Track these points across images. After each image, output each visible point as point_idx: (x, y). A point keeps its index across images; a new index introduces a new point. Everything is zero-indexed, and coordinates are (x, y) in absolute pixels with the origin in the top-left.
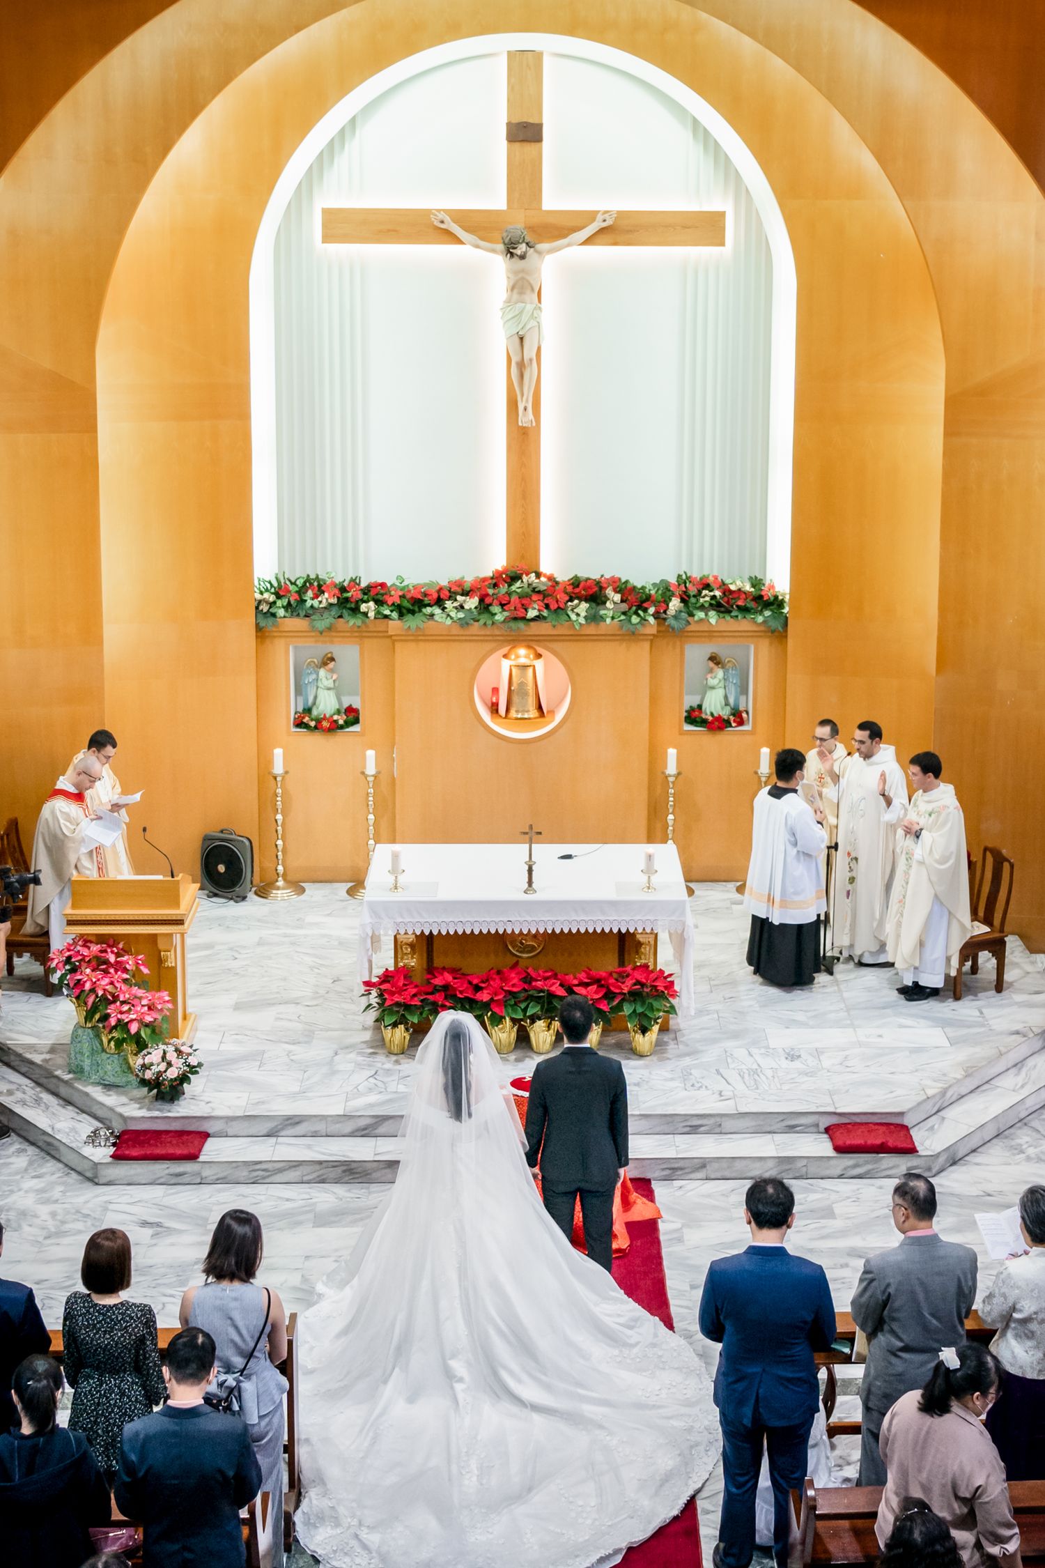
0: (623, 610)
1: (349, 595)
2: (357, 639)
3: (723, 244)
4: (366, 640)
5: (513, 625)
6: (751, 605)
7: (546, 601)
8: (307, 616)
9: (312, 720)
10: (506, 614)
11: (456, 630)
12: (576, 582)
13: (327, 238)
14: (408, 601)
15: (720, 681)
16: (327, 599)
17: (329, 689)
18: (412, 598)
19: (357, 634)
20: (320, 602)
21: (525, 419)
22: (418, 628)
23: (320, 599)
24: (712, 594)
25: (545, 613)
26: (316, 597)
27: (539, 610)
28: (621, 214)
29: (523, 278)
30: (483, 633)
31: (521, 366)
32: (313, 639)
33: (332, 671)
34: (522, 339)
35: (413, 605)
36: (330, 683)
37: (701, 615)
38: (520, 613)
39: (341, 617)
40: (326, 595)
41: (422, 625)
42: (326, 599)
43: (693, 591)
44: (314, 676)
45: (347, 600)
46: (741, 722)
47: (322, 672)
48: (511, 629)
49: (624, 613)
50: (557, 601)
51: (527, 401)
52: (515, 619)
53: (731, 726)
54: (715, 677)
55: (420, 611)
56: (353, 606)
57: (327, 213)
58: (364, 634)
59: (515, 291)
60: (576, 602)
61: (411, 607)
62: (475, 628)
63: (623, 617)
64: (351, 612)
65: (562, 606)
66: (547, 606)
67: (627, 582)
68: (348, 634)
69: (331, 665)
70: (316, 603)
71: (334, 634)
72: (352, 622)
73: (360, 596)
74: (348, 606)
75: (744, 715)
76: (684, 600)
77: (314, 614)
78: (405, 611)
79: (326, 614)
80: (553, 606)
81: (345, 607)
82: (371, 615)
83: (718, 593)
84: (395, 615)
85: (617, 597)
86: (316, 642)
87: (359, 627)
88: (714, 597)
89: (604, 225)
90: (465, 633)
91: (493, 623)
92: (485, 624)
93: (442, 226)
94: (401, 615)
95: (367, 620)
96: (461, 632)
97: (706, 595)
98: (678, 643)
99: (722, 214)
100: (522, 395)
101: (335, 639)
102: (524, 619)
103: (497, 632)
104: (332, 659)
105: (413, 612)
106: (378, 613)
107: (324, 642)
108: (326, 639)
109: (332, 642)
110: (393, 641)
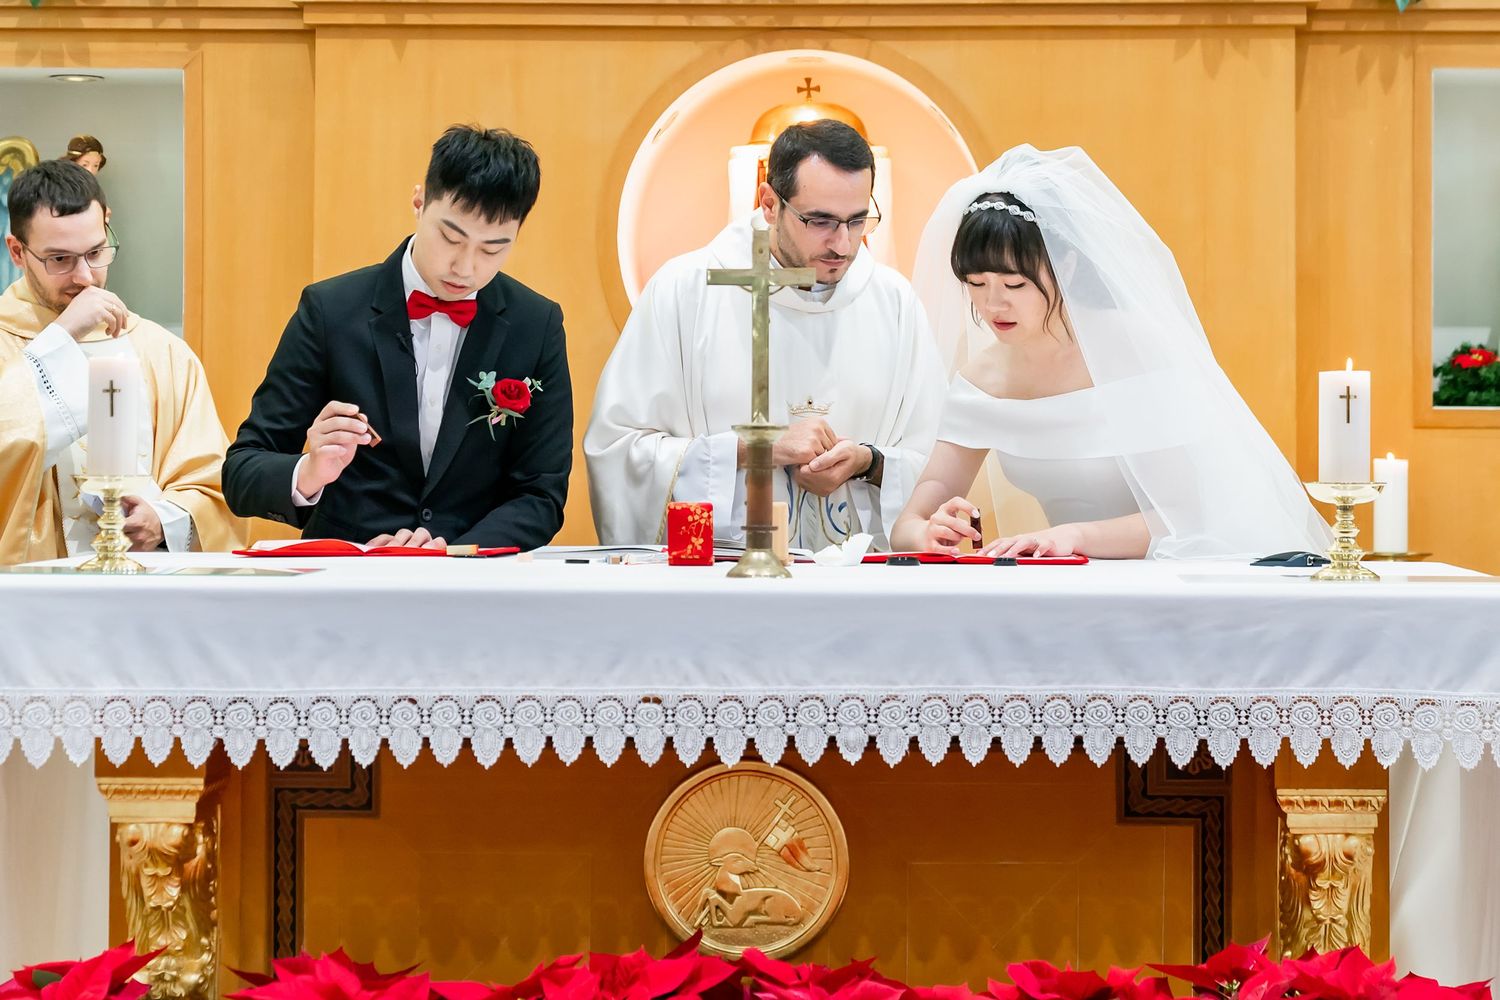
2: (180, 47)
4: (212, 49)
19: (174, 23)
32: (10, 46)
58: (206, 23)
68: (144, 23)
71: (88, 22)
86: (24, 56)
98: (1404, 66)
101: (97, 46)
104: (96, 146)
107: (56, 58)
108: (64, 44)
109: (82, 57)
110: (309, 33)
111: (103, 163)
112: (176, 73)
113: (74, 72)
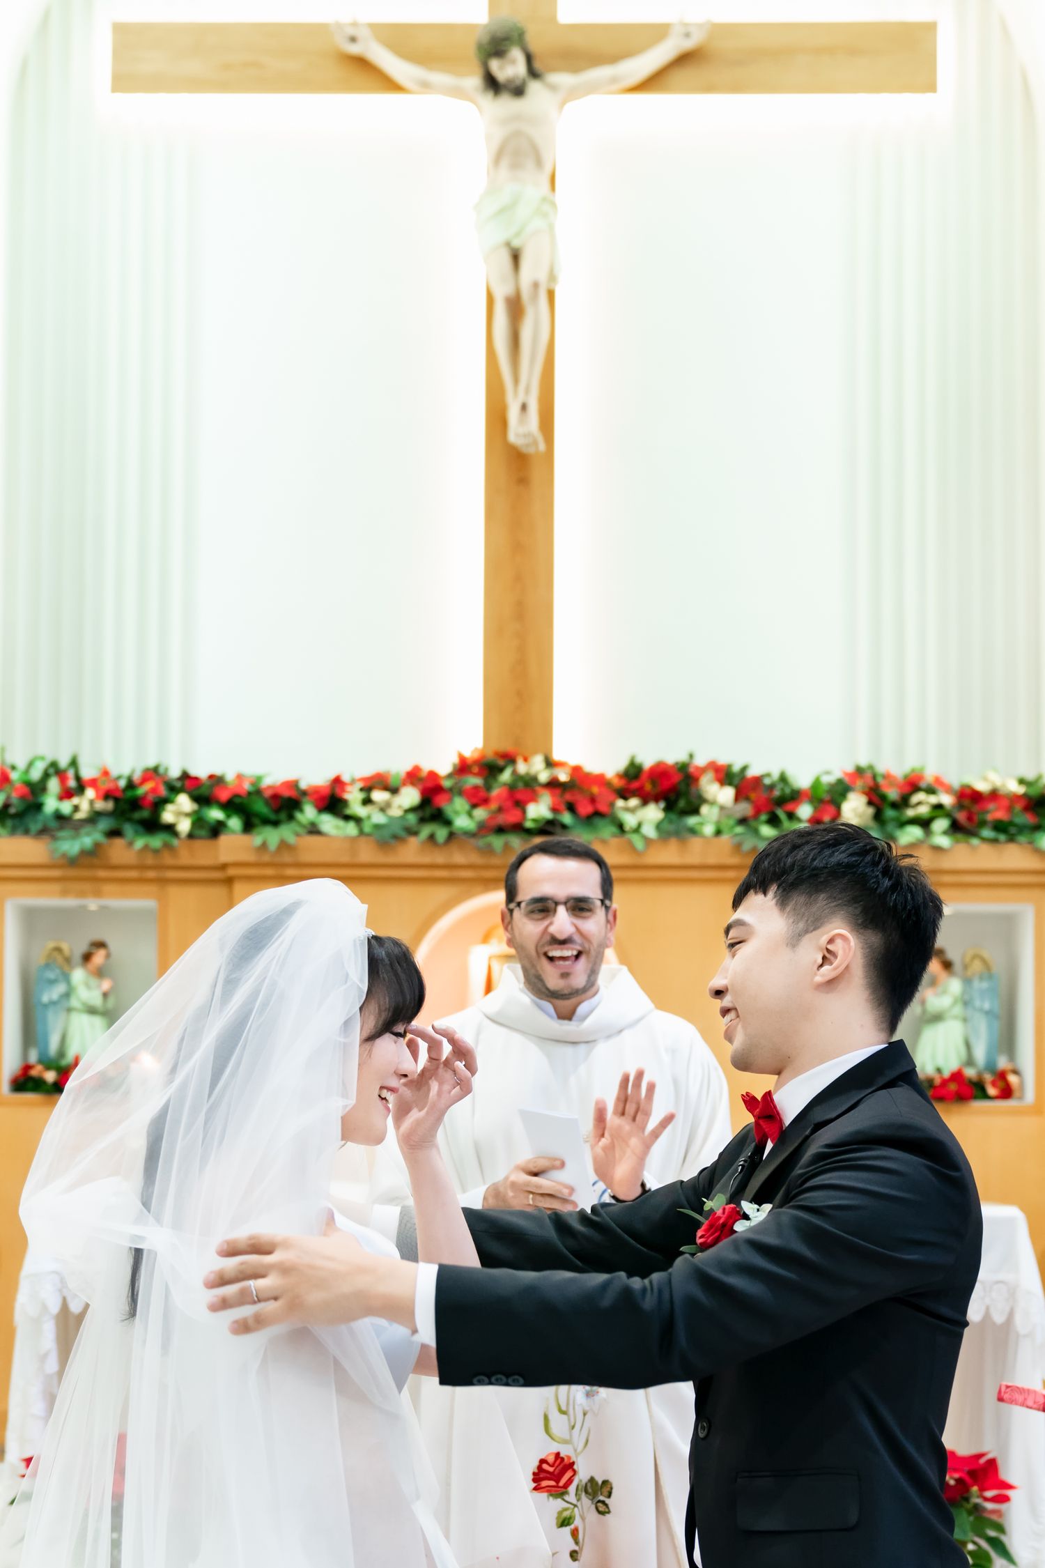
0: (739, 815)
1: (141, 791)
2: (153, 888)
3: (931, 87)
4: (174, 892)
5: (497, 842)
6: (1024, 819)
7: (568, 797)
8: (44, 831)
9: (48, 1068)
10: (481, 813)
11: (367, 853)
12: (633, 773)
13: (123, 81)
14: (267, 802)
15: (955, 1002)
16: (92, 802)
17: (92, 1011)
18: (275, 797)
19: (151, 874)
20: (76, 808)
21: (521, 430)
22: (283, 845)
23: (75, 800)
24: (933, 799)
25: (567, 818)
26: (67, 794)
27: (554, 810)
28: (720, 30)
29: (517, 134)
30: (426, 859)
31: (516, 308)
32: (56, 887)
33: (100, 973)
34: (516, 257)
35: (277, 811)
36: (95, 998)
37: (914, 832)
38: (510, 818)
39: (114, 833)
40: (90, 793)
41: (291, 839)
42: (87, 802)
43: (893, 794)
44: (60, 988)
45: (135, 804)
46: (1007, 1093)
47: (79, 975)
48: (489, 850)
49: (743, 821)
50: (593, 800)
51: (527, 391)
52: (501, 830)
53: (985, 1096)
54: (944, 992)
55: (291, 818)
56: (145, 814)
57: (120, 29)
58: (170, 875)
59: (505, 163)
60: (634, 802)
61: (272, 817)
62: (412, 850)
63: (739, 829)
64: (140, 829)
65: (602, 808)
66: (571, 808)
67: (744, 769)
68: (134, 874)
69: (99, 958)
70: (66, 807)
71: (102, 873)
72: (140, 843)
73: (163, 792)
74: (137, 815)
75: (1012, 1079)
76: (876, 798)
77: (61, 828)
78: (256, 821)
79: (87, 829)
80: (584, 809)
81: (130, 820)
82: (184, 826)
83: (947, 800)
84: (235, 823)
85: (725, 795)
86: (64, 893)
87: (156, 852)
88: (938, 807)
89: (688, 45)
90: (391, 859)
91: (452, 836)
92: (432, 837)
93: (354, 49)
94: (248, 827)
95: (175, 842)
96: (381, 858)
97: (919, 803)
99: (931, 27)
100: (516, 380)
101: (108, 888)
102: (518, 828)
103: (458, 857)
104: (101, 945)
105: (276, 824)
106: (198, 821)
107: (82, 894)
108: (87, 886)
109: (98, 894)
110: (229, 881)
111: (108, 956)
112: (149, 904)
113: (93, 904)
